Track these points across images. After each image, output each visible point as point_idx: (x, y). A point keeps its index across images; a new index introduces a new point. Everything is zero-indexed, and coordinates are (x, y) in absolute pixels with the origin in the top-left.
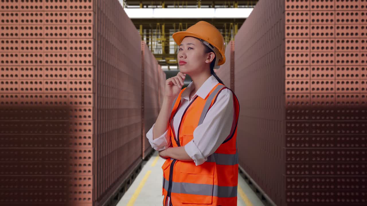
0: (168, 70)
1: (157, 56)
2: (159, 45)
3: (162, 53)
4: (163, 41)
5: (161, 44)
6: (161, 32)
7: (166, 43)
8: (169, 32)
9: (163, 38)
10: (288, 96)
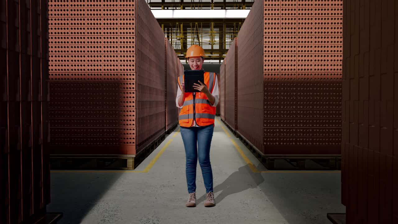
0: (186, 64)
1: (177, 51)
2: (178, 41)
3: (180, 48)
4: (181, 38)
5: (180, 41)
6: (180, 31)
7: (184, 40)
8: (186, 30)
9: (182, 36)
10: (266, 74)
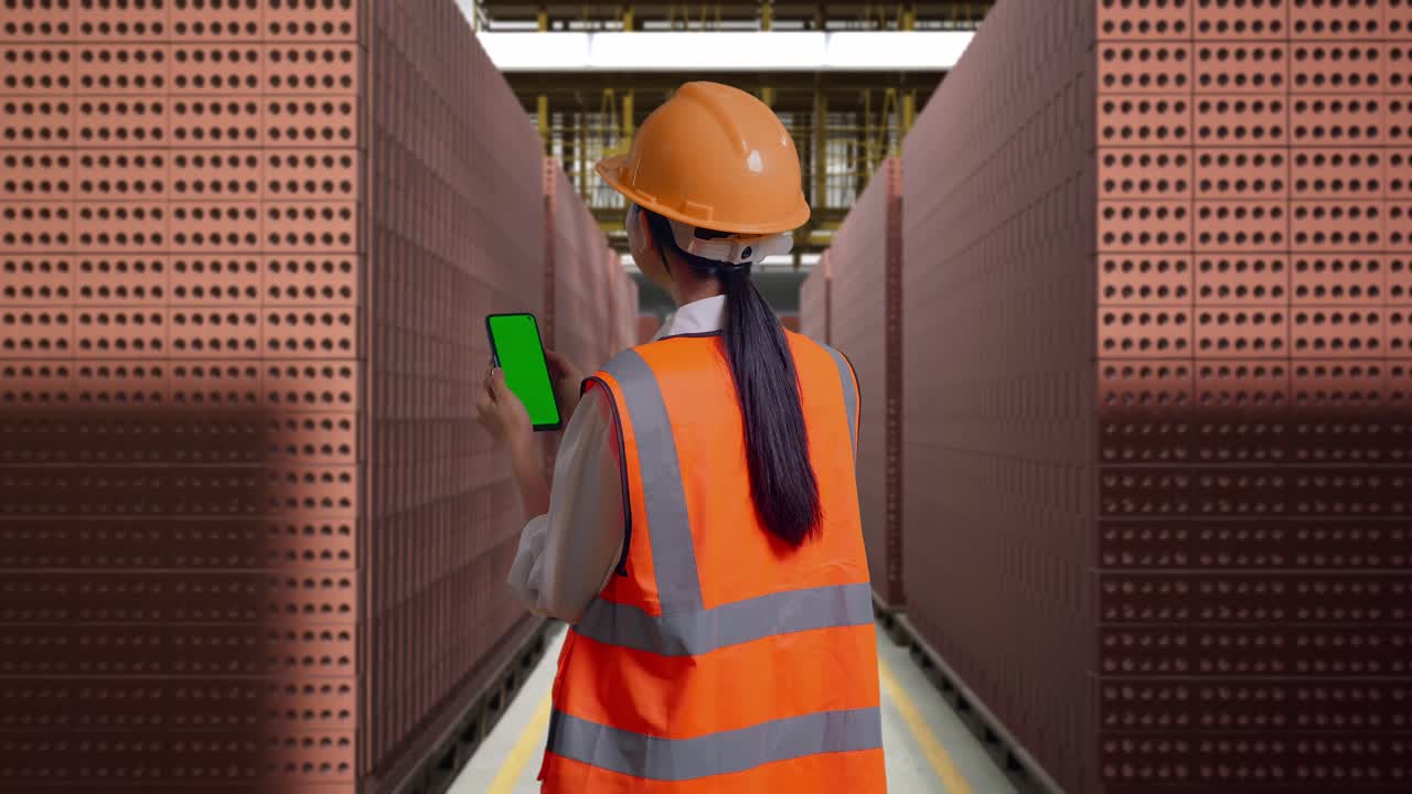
1: (604, 215)
6: (621, 124)
10: (1110, 371)
